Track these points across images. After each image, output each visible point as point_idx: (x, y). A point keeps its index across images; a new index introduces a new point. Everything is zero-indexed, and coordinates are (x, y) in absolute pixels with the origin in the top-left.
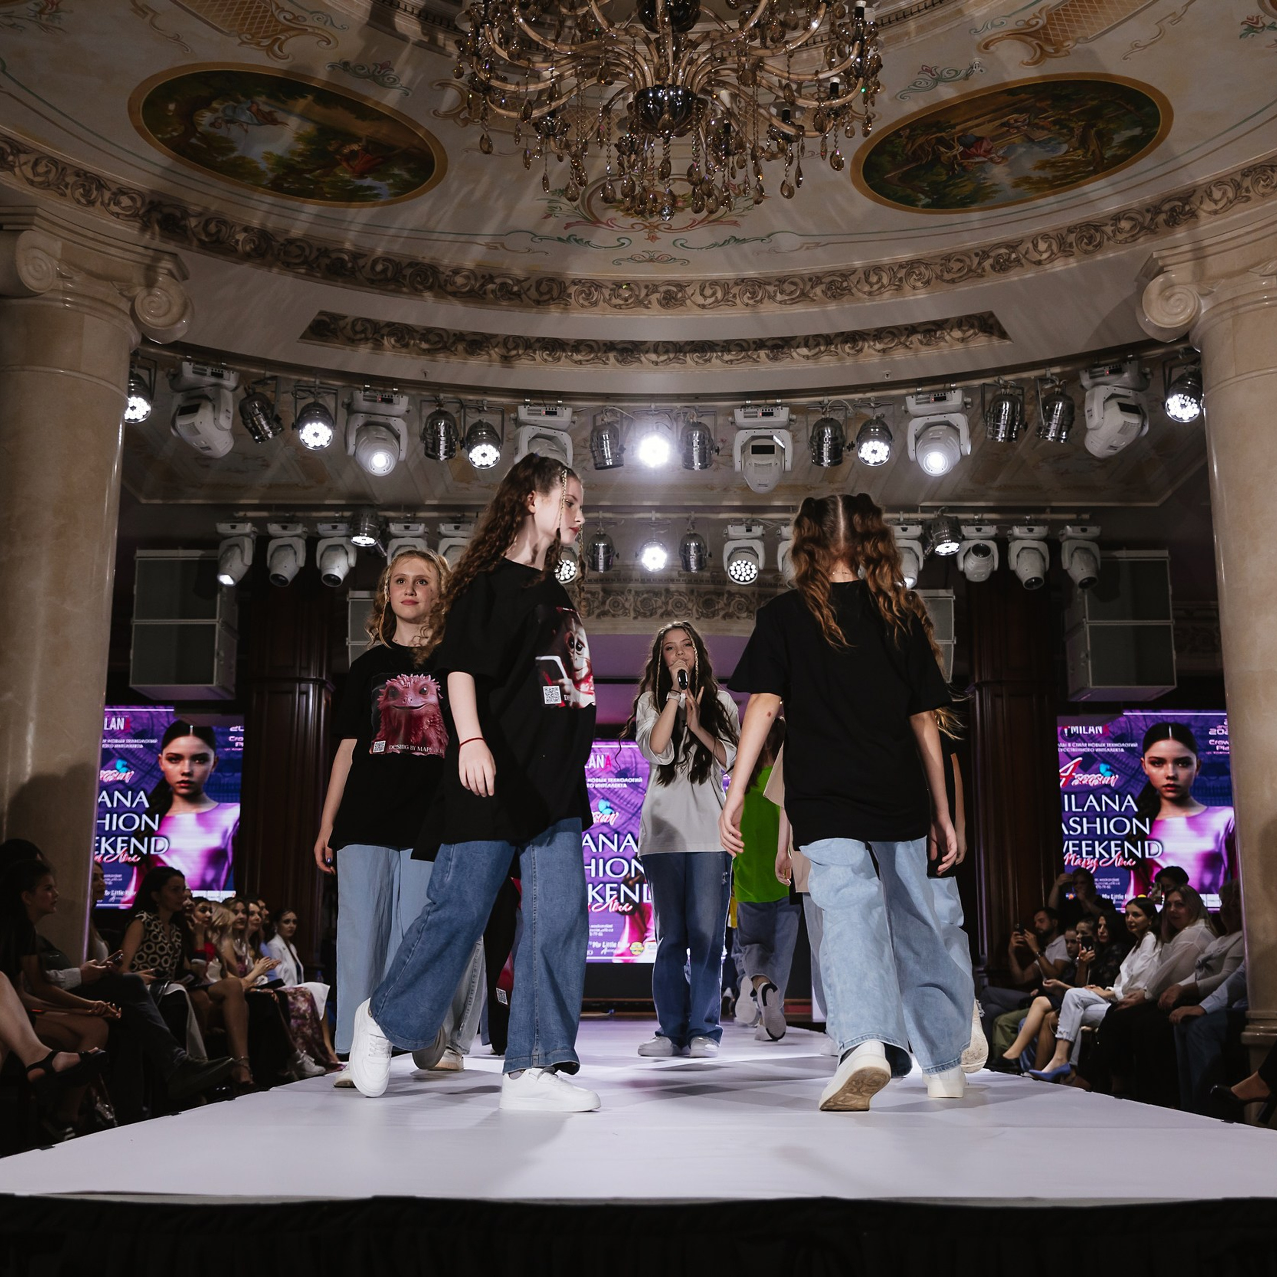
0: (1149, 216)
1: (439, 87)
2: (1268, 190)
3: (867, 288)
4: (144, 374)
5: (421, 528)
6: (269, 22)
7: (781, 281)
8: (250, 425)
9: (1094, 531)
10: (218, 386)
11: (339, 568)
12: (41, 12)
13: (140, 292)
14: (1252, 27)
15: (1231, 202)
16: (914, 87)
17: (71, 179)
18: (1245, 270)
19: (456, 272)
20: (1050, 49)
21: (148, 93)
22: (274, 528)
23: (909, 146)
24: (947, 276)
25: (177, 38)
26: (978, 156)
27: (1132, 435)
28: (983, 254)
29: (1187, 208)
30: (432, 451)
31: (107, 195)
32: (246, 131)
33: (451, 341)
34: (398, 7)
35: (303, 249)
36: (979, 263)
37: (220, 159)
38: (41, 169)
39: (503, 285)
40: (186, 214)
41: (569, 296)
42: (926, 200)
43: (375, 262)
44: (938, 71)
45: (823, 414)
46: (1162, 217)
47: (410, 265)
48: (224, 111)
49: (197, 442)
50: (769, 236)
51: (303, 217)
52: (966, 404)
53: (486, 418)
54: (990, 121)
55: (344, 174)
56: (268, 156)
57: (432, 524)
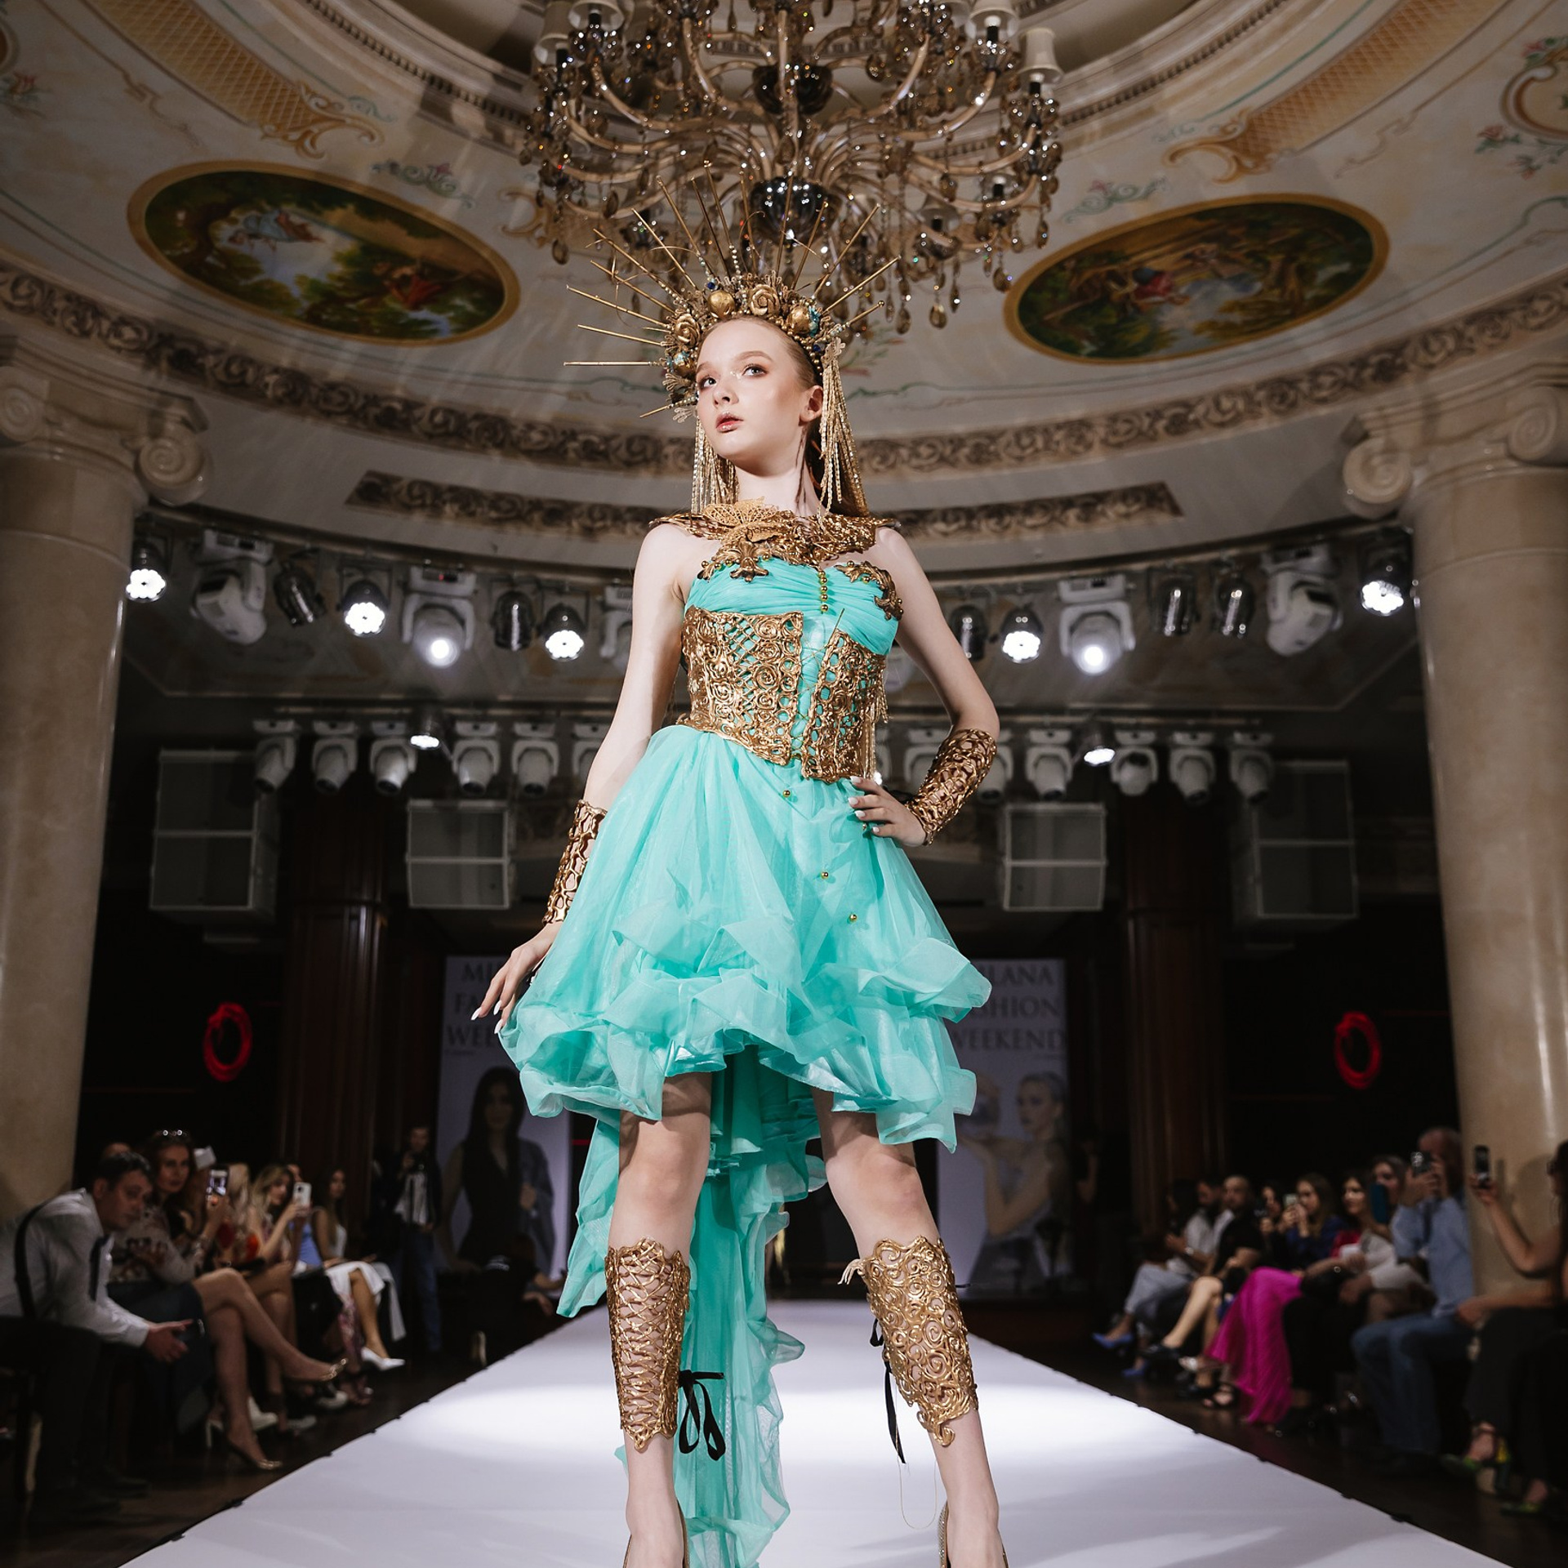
0: (1352, 371)
1: (508, 198)
2: (1495, 341)
3: (1017, 452)
4: (159, 544)
5: (492, 728)
6: (299, 109)
7: (917, 442)
8: (286, 606)
9: (1266, 738)
10: (249, 559)
11: (396, 774)
12: (13, 90)
13: (144, 442)
14: (1492, 138)
15: (1450, 354)
16: (1084, 207)
17: (60, 304)
18: (1466, 436)
19: (530, 426)
20: (1248, 163)
21: (150, 198)
22: (320, 727)
23: (1074, 281)
24: (1113, 440)
25: (184, 128)
26: (1154, 294)
27: (1321, 630)
28: (1156, 414)
29: (1399, 361)
30: (503, 639)
31: (106, 325)
32: (274, 248)
33: (526, 508)
34: (458, 95)
35: (346, 395)
36: (1151, 425)
37: (243, 283)
38: (23, 290)
39: (587, 444)
40: (203, 350)
41: (666, 457)
42: (1089, 347)
43: (434, 412)
44: (1114, 187)
45: (964, 599)
46: (1368, 373)
47: (477, 417)
48: (246, 220)
49: (221, 625)
50: (904, 388)
51: (345, 356)
52: (1128, 591)
53: (568, 601)
54: (1171, 252)
55: (393, 303)
56: (301, 280)
57: (506, 724)
